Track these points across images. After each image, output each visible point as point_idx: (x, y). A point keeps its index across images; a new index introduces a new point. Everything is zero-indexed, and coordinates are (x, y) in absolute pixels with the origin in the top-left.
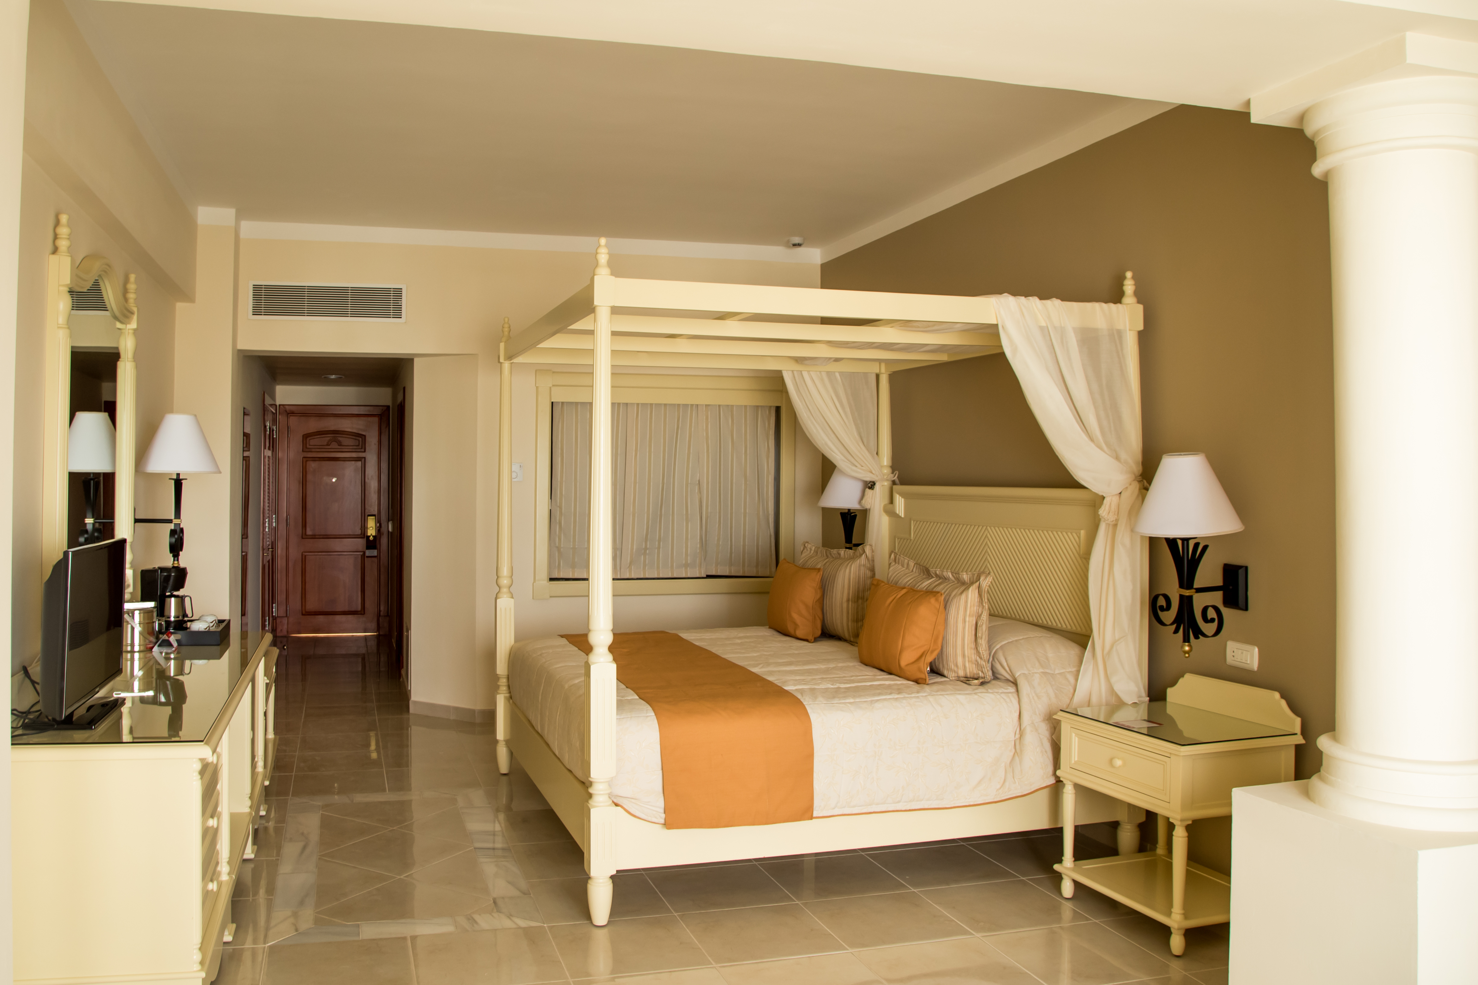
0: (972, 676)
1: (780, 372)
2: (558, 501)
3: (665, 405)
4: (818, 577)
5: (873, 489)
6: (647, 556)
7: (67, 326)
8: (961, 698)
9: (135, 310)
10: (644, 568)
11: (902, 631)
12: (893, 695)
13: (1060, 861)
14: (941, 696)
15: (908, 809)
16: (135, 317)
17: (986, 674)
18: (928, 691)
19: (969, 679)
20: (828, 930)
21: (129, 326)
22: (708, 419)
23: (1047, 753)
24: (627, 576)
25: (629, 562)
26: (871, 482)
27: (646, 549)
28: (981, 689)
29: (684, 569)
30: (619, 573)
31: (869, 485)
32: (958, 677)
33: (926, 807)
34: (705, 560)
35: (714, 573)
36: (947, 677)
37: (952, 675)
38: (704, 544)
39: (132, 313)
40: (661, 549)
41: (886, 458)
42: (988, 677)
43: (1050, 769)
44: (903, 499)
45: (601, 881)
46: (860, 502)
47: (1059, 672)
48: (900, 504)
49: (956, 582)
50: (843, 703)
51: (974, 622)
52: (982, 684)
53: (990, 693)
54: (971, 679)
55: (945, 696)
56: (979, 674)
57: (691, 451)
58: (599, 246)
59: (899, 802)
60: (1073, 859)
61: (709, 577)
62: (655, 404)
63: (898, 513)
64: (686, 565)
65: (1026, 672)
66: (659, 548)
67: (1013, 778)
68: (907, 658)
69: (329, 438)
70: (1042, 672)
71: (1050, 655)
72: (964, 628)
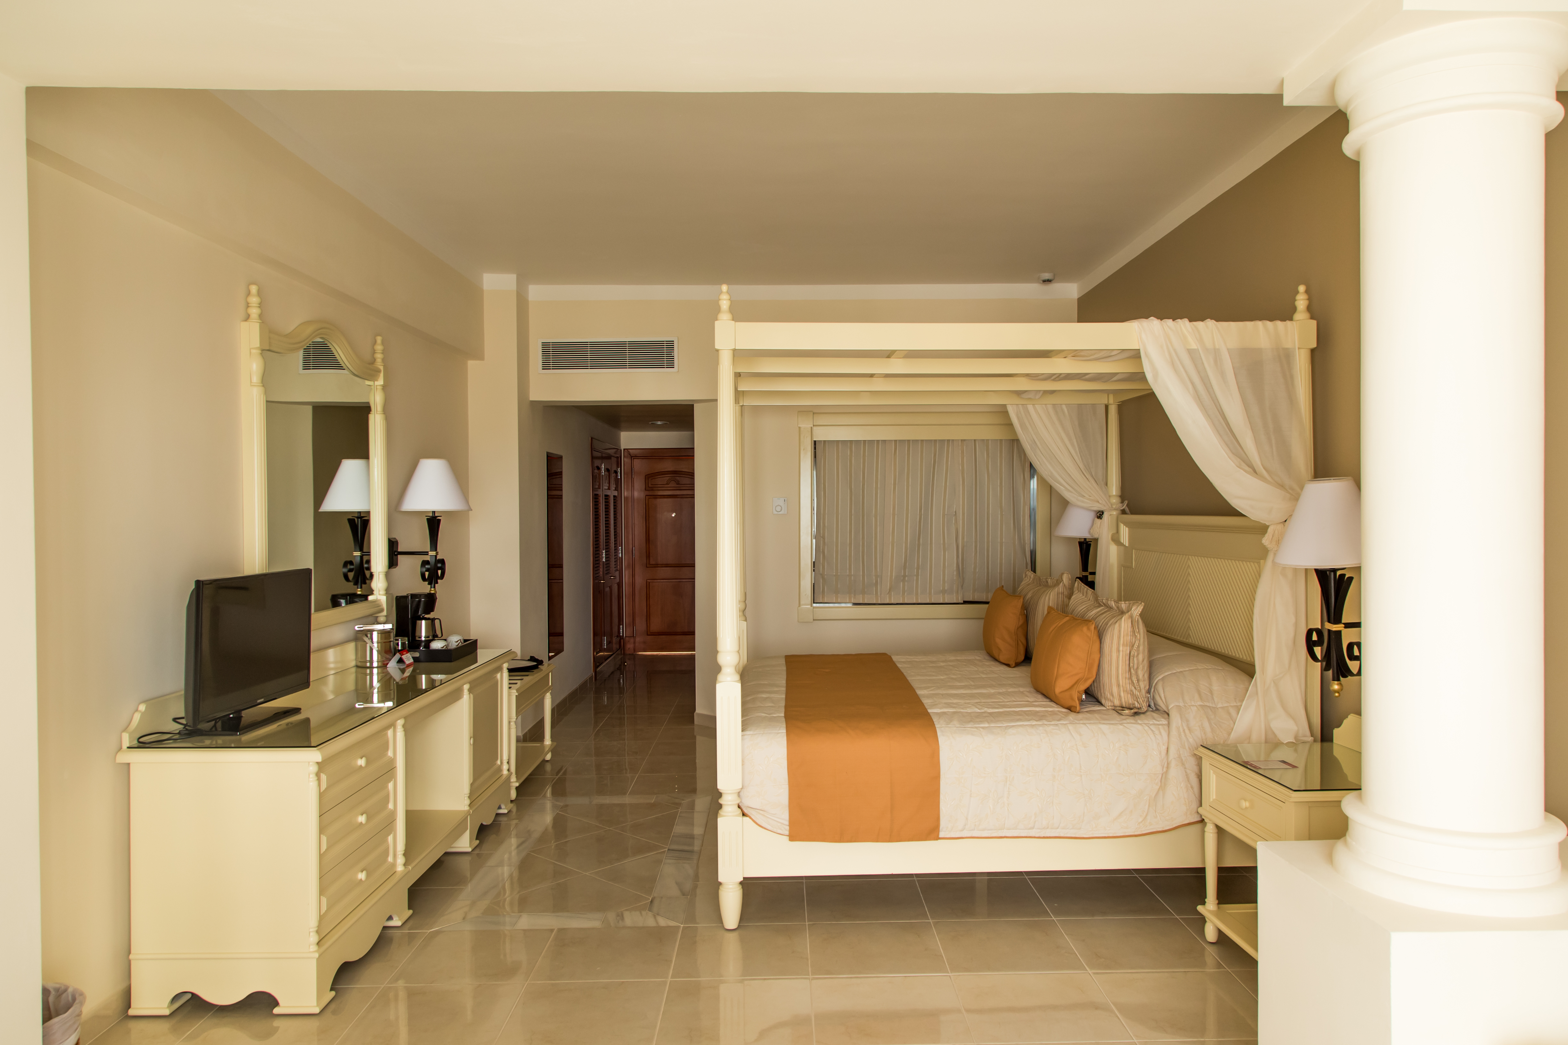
0: (1127, 706)
1: (1005, 406)
2: (822, 532)
3: (922, 441)
4: (1019, 603)
5: (1101, 519)
6: (906, 583)
7: (261, 385)
8: (1104, 728)
9: (382, 368)
10: (904, 593)
11: (1058, 658)
12: (1031, 721)
13: (1204, 903)
14: (1082, 725)
15: (1042, 836)
16: (382, 375)
17: (1142, 704)
18: (1072, 719)
19: (1124, 709)
20: (942, 951)
21: (377, 383)
22: (964, 453)
23: (1192, 789)
24: (887, 602)
25: (888, 588)
26: (1099, 511)
27: (905, 576)
28: (1131, 720)
29: (941, 595)
30: (879, 598)
31: (1098, 514)
32: (1114, 706)
33: (1062, 835)
34: (962, 586)
35: (971, 599)
36: (1104, 706)
37: (1108, 704)
38: (961, 571)
39: (379, 371)
40: (919, 577)
41: (1114, 488)
42: (1144, 707)
43: (1195, 805)
44: (1127, 529)
45: (731, 886)
46: (1089, 532)
47: (1221, 706)
48: (1125, 533)
49: (1118, 612)
50: (976, 727)
51: (1129, 652)
52: (1136, 714)
53: (1139, 724)
54: (1126, 709)
55: (1087, 725)
56: (1134, 704)
57: (948, 484)
58: (721, 292)
59: (1032, 828)
60: (1217, 902)
61: (965, 602)
62: (912, 440)
63: (1122, 542)
64: (944, 592)
65: (1182, 704)
66: (917, 575)
67: (1155, 812)
68: (1061, 686)
69: (669, 478)
70: (1200, 705)
71: (1216, 687)
72: (1118, 657)
